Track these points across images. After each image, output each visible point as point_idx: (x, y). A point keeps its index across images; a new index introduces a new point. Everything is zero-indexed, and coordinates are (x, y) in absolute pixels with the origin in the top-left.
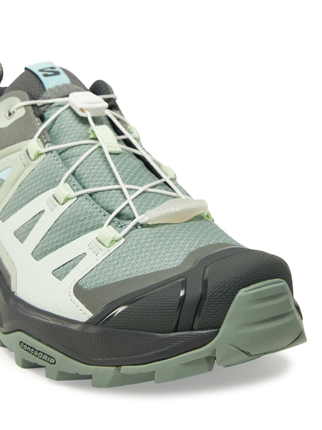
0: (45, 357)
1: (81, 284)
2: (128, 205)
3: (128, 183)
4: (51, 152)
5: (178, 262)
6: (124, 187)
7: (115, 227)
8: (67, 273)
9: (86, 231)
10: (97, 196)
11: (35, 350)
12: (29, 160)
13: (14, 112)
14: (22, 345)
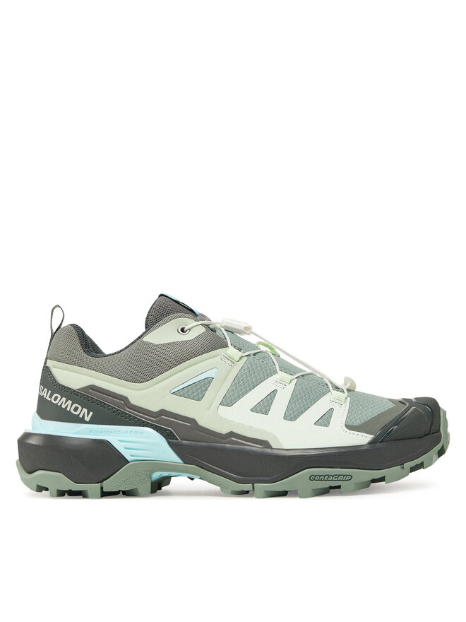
0: (340, 478)
1: (350, 422)
8: (329, 422)
11: (328, 476)
13: (189, 330)
14: (312, 478)
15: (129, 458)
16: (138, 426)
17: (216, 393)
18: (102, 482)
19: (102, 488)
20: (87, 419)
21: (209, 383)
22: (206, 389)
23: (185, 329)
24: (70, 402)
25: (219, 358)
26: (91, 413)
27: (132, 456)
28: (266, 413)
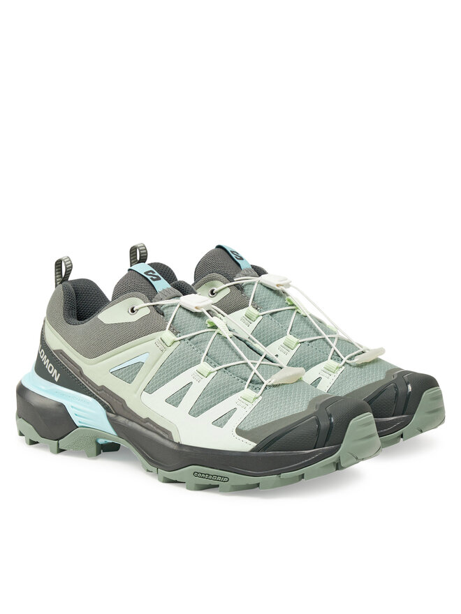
0: (219, 478)
1: (241, 428)
2: (255, 374)
3: (251, 359)
4: (184, 339)
5: (304, 408)
6: (249, 362)
7: (252, 389)
8: (225, 423)
9: (231, 394)
10: (231, 369)
11: (209, 475)
12: (165, 346)
13: (138, 310)
14: (196, 474)
15: (78, 424)
16: (86, 394)
17: (143, 378)
18: (58, 440)
19: (58, 444)
20: (56, 379)
21: (139, 368)
22: (137, 373)
23: (134, 309)
24: (48, 361)
25: (153, 341)
26: (59, 375)
27: (80, 422)
28: (176, 405)
